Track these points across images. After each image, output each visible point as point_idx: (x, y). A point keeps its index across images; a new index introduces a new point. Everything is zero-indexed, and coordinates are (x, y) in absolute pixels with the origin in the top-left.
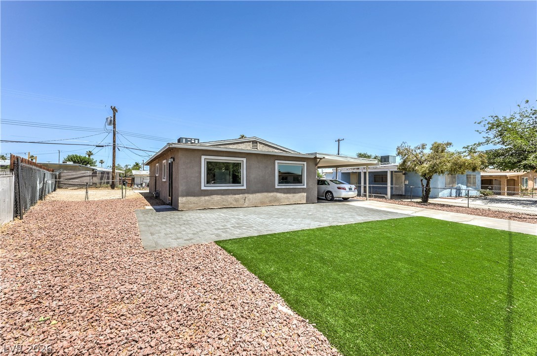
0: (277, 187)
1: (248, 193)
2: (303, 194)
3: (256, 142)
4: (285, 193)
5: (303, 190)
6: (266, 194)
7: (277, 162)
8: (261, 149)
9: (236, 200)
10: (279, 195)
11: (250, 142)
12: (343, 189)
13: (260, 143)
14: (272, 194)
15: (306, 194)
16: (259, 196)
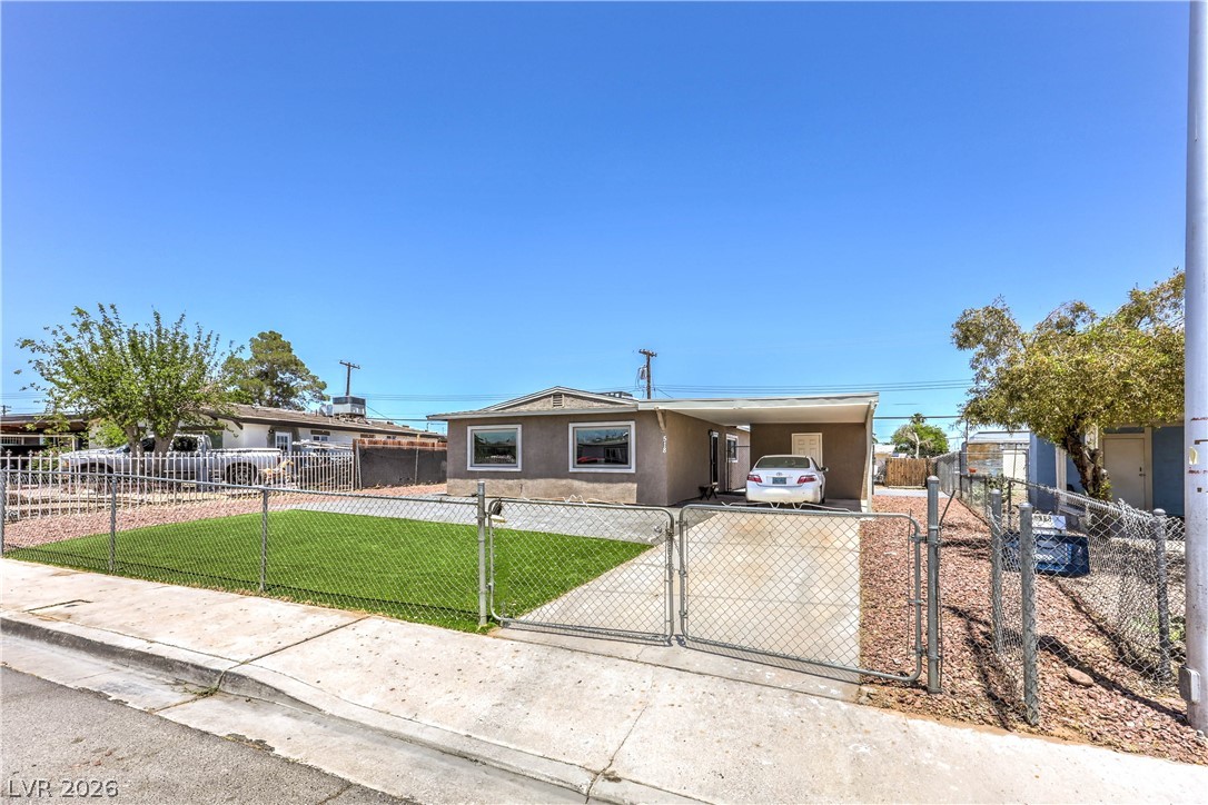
0: (571, 470)
1: (526, 478)
2: (630, 485)
3: (560, 395)
4: (588, 481)
5: (629, 478)
6: (553, 480)
7: (571, 425)
8: (568, 406)
9: (510, 488)
10: (576, 483)
11: (550, 396)
12: (755, 480)
13: (566, 395)
14: (564, 482)
15: (635, 486)
16: (542, 483)
